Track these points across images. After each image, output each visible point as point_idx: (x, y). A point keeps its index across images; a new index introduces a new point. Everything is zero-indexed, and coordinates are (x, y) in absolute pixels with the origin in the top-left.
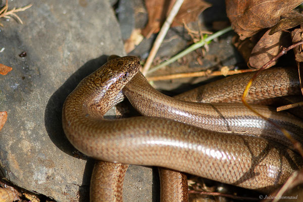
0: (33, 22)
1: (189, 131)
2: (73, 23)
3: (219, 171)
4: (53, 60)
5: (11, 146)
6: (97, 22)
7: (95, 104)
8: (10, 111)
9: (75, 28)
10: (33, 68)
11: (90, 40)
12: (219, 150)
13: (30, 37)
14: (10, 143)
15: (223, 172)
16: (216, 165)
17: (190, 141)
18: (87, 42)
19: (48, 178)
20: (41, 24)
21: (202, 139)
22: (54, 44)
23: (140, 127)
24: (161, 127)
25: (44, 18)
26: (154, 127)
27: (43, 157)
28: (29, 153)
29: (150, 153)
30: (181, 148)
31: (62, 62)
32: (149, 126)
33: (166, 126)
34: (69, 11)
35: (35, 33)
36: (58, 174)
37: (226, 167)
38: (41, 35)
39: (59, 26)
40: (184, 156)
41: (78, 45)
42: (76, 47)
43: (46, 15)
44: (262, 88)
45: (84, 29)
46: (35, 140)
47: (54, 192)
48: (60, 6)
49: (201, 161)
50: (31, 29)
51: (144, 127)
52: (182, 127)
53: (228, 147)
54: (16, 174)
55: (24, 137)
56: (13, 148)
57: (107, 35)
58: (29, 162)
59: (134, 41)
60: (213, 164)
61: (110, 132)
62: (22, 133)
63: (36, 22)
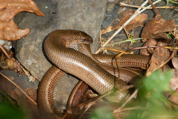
0: (67, 3)
1: (94, 65)
2: (84, 11)
3: (99, 88)
4: (65, 21)
5: (26, 45)
6: (94, 15)
7: (64, 39)
8: (34, 31)
9: (83, 13)
10: (55, 20)
11: (86, 20)
12: (103, 78)
13: (62, 7)
14: (26, 43)
15: (101, 89)
16: (99, 84)
17: (92, 69)
18: (85, 20)
19: (33, 64)
20: (69, 5)
21: (98, 70)
22: (70, 15)
23: (73, 54)
24: (82, 58)
25: (73, 3)
26: (79, 57)
27: (36, 55)
28: (31, 51)
29: (72, 67)
30: (87, 71)
31: (69, 23)
32: (77, 56)
33: (84, 59)
34: (85, 6)
35: (65, 7)
36: (38, 64)
37: (103, 88)
38: (67, 9)
39: (77, 9)
40: (87, 75)
41: (80, 20)
42: (78, 20)
43: (74, 2)
44: (137, 61)
45: (87, 15)
46: (37, 47)
47: (32, 71)
48: (83, 2)
49: (93, 80)
50: (64, 5)
51: (75, 55)
52: (92, 62)
53: (108, 79)
54: (20, 56)
55: (33, 44)
56: (26, 46)
57: (95, 22)
58: (29, 54)
59: (108, 30)
60: (98, 83)
61: (64, 52)
62: (34, 42)
63: (68, 3)
